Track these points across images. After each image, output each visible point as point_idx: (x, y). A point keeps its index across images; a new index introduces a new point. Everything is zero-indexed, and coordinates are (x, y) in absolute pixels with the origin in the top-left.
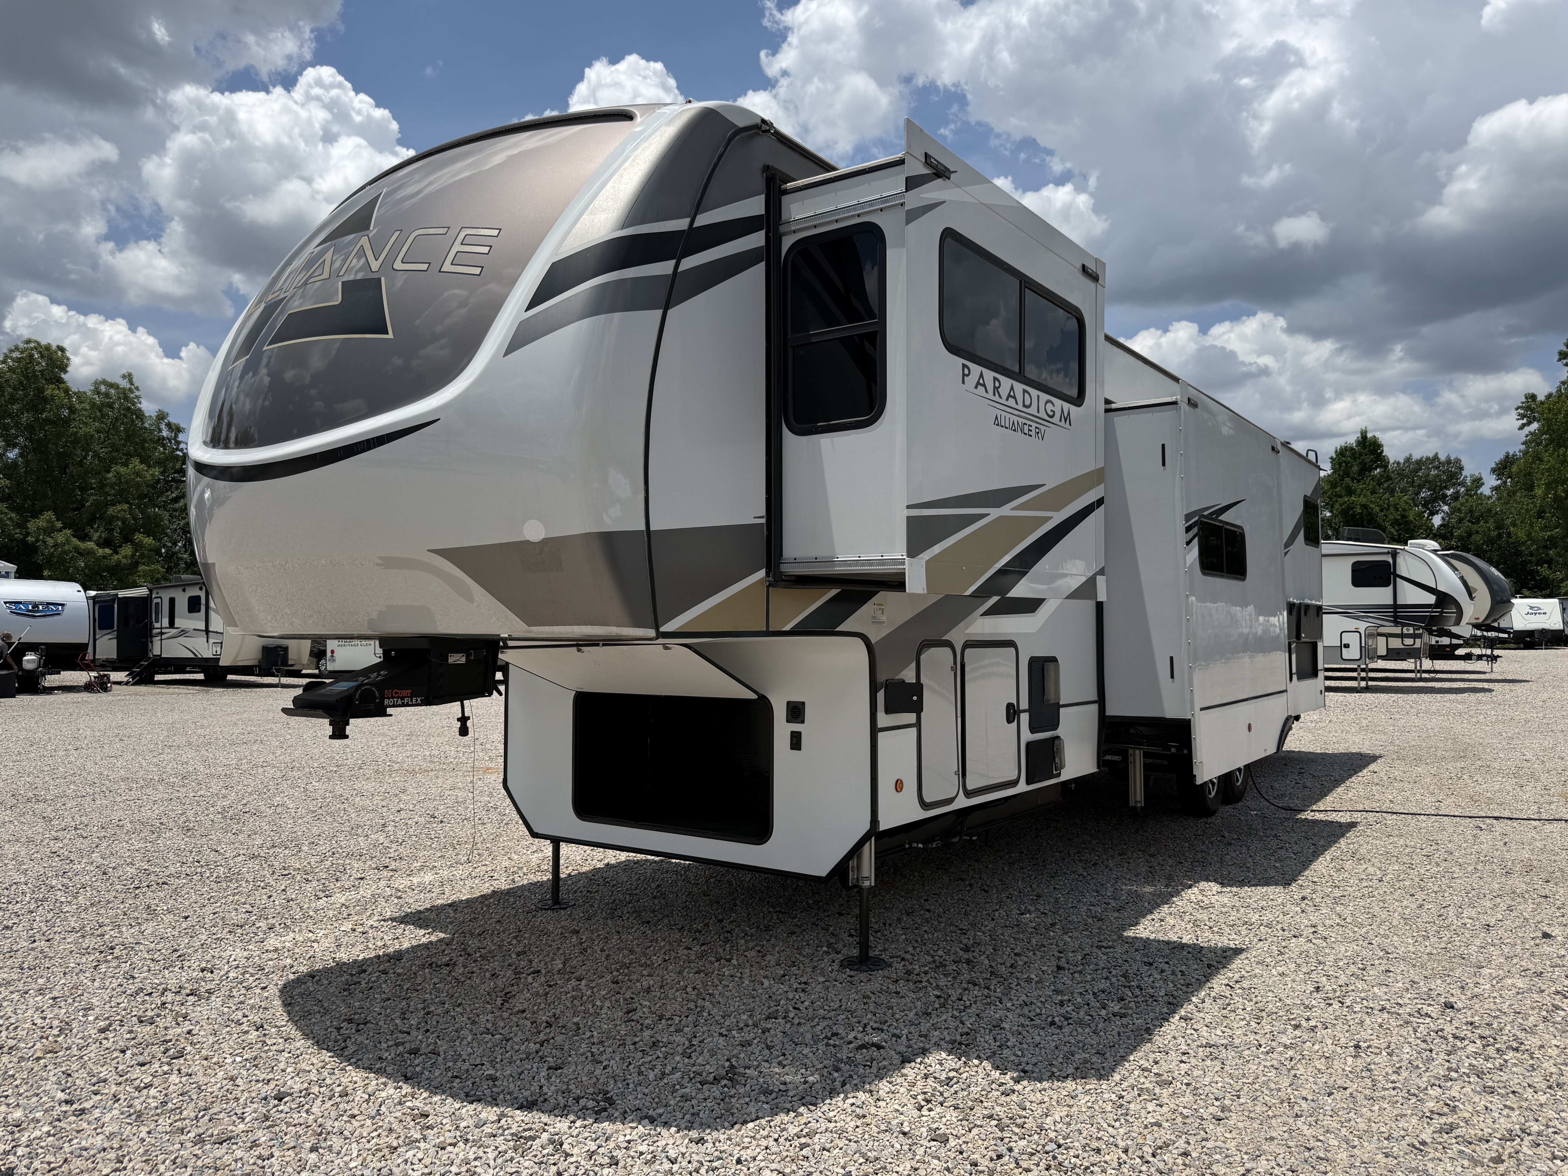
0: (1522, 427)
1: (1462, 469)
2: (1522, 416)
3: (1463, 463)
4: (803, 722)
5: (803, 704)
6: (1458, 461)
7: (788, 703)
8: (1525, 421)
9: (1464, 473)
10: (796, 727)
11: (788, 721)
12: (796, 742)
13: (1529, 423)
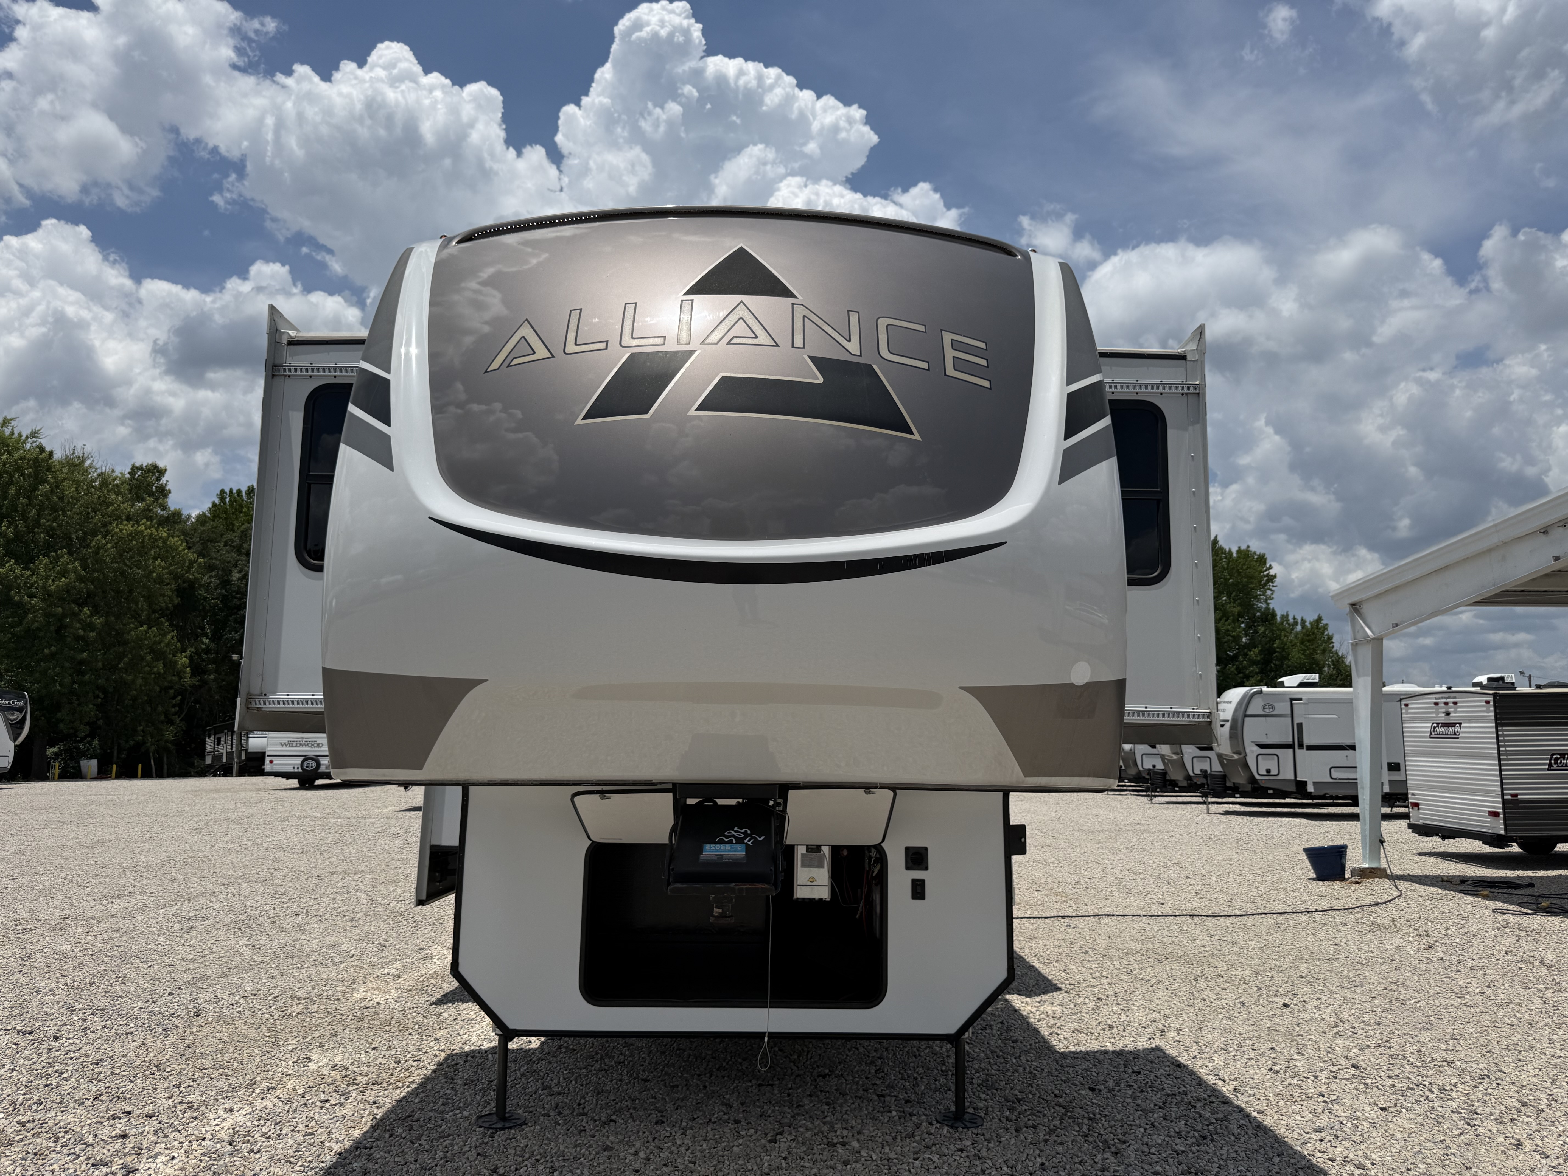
4: (926, 869)
5: (926, 849)
7: (907, 849)
10: (918, 875)
11: (908, 868)
12: (918, 890)
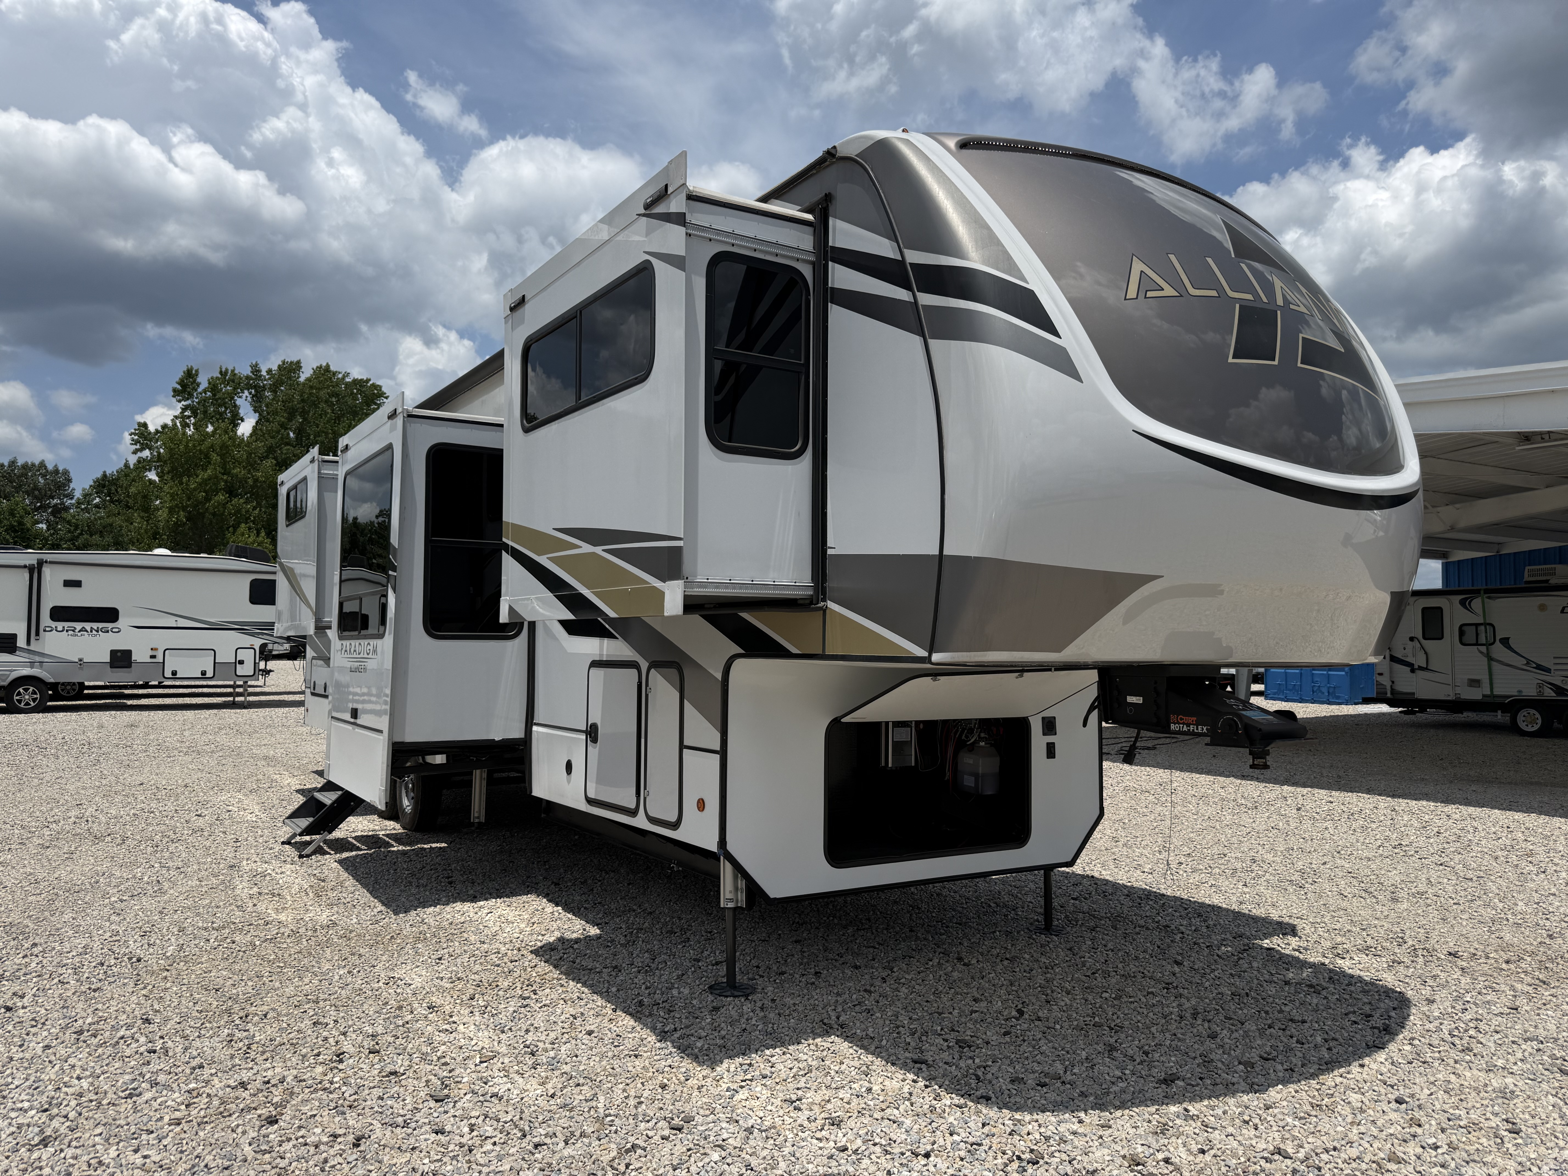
0: (135, 452)
1: (70, 481)
2: (136, 442)
3: (72, 475)
6: (66, 472)
7: (1043, 719)
8: (138, 447)
9: (72, 485)
10: (1050, 739)
11: (1044, 734)
12: (1051, 751)
13: (141, 450)
